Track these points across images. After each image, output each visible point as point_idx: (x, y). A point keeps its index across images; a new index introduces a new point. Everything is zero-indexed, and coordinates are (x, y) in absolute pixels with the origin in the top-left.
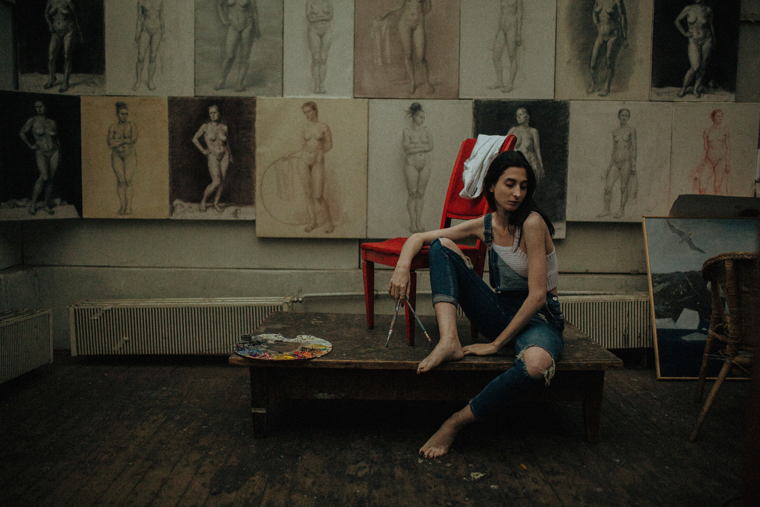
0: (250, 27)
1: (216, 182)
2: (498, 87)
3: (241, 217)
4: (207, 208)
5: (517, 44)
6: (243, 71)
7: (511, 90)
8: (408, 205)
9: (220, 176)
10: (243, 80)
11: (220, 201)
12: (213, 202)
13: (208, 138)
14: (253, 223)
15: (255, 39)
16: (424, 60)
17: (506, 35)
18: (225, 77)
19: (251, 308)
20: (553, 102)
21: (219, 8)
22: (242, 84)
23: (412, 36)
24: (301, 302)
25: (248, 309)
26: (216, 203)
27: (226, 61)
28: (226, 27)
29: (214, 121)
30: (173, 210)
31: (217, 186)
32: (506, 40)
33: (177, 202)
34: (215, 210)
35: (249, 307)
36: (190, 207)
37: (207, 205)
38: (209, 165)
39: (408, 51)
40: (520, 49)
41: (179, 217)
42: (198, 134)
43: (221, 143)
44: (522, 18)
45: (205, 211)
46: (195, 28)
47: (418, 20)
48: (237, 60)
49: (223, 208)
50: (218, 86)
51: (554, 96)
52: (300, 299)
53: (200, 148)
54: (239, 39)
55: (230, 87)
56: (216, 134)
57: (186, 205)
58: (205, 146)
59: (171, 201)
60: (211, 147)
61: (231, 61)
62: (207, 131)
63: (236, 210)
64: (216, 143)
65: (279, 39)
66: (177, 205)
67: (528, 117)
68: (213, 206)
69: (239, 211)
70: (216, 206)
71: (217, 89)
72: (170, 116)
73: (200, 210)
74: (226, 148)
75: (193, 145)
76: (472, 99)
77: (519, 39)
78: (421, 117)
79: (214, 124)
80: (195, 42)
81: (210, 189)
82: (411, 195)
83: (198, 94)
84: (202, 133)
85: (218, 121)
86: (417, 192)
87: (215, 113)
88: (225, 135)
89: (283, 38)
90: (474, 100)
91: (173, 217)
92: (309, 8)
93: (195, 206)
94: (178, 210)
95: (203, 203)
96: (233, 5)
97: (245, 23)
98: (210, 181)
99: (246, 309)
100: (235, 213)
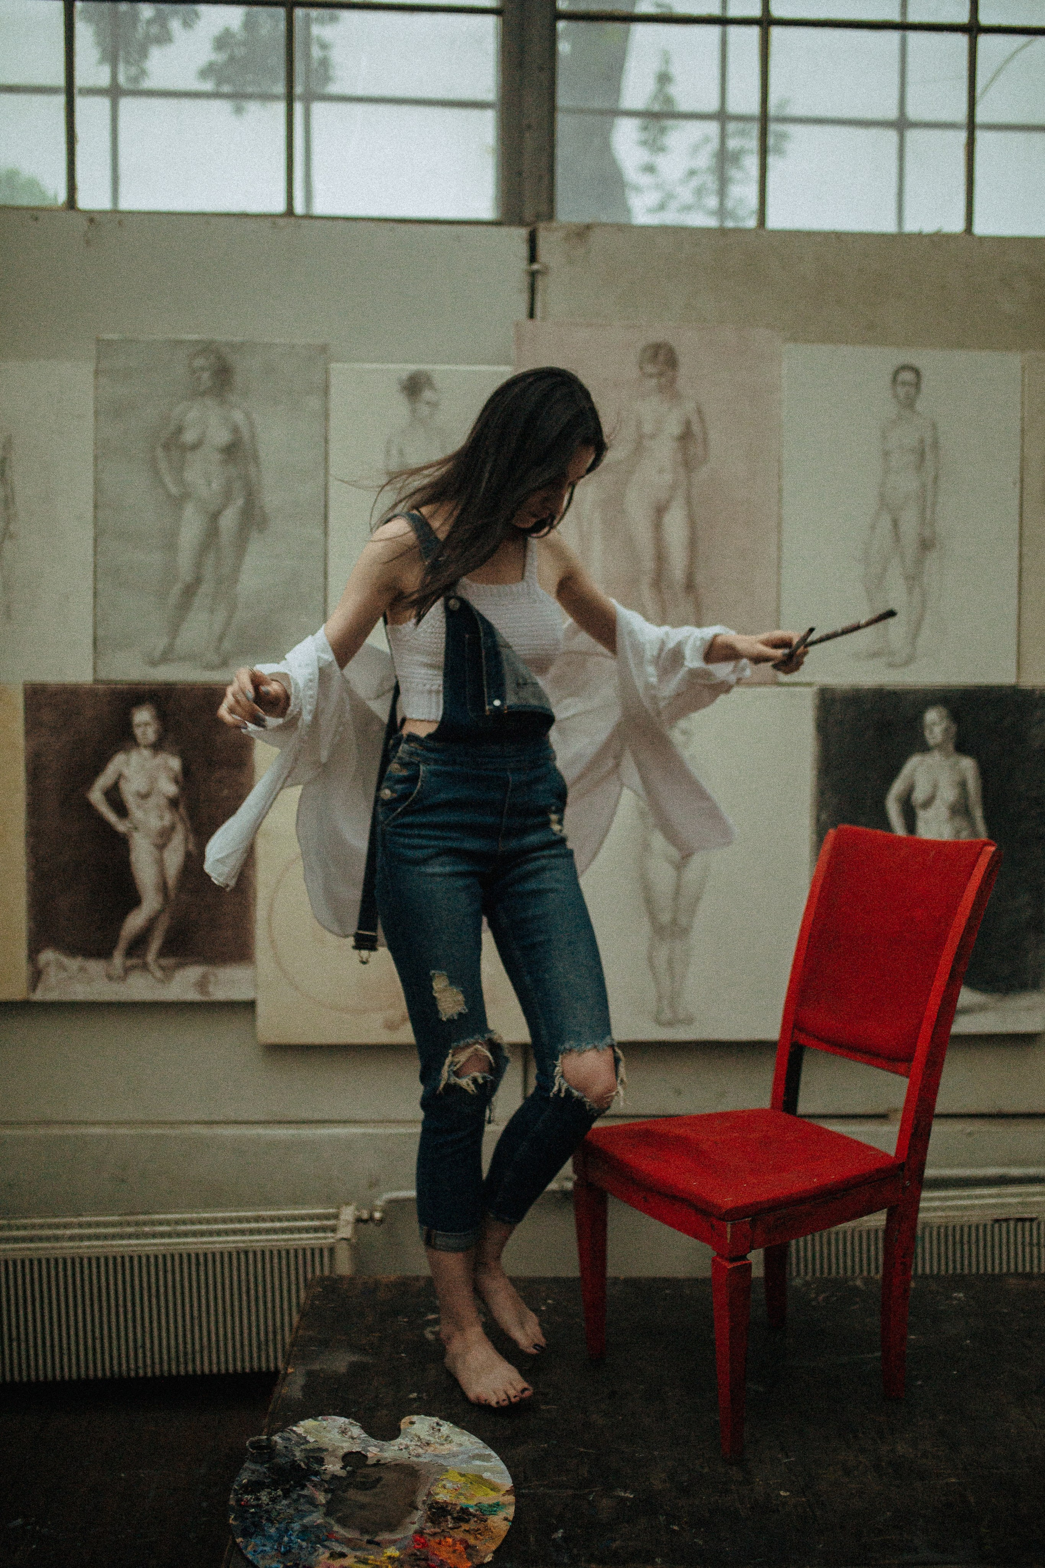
0: (240, 502)
1: (151, 903)
2: (875, 655)
3: (219, 994)
4: (127, 970)
5: (926, 545)
6: (220, 616)
7: (909, 660)
8: (650, 959)
9: (163, 887)
10: (221, 639)
11: (163, 953)
12: (143, 956)
13: (129, 791)
14: (250, 1006)
15: (254, 534)
16: (690, 586)
17: (895, 523)
18: (174, 630)
19: (251, 1256)
20: (1015, 690)
21: (160, 453)
22: (217, 649)
23: (658, 526)
24: (381, 1221)
25: (242, 1256)
26: (151, 957)
27: (177, 588)
28: (178, 502)
29: (145, 747)
30: (37, 976)
31: (152, 914)
32: (897, 537)
33: (48, 956)
34: (150, 977)
35: (246, 1253)
36: (82, 969)
37: (129, 963)
38: (133, 857)
39: (649, 564)
40: (933, 555)
41: (53, 996)
42: (104, 781)
43: (163, 802)
44: (936, 478)
45: (123, 978)
46: (96, 507)
47: (673, 487)
48: (206, 588)
49: (168, 973)
50: (157, 654)
51: (1018, 676)
52: (377, 1215)
53: (111, 817)
54: (212, 532)
55: (190, 657)
56: (153, 780)
57: (74, 964)
58: (121, 810)
59: (33, 952)
60: (137, 813)
61: (189, 591)
62: (126, 772)
63: (205, 977)
64: (152, 801)
65: (318, 533)
66: (48, 964)
67: (954, 729)
68: (145, 967)
69: (212, 979)
70: (153, 966)
71: (153, 664)
72: (28, 733)
73: (110, 978)
74: (177, 818)
75: (89, 807)
76: (809, 684)
77: (927, 533)
78: (684, 732)
79: (146, 753)
80: (95, 540)
81: (135, 921)
82: (659, 931)
83: (103, 675)
84: (116, 776)
85: (157, 747)
86: (674, 921)
87: (146, 724)
88: (177, 782)
89: (326, 534)
90: (815, 688)
91: (38, 996)
92: (394, 452)
93: (95, 967)
94: (52, 976)
95: (118, 959)
96: (195, 447)
97: (228, 496)
98: (134, 900)
99: (239, 1259)
100: (202, 984)
